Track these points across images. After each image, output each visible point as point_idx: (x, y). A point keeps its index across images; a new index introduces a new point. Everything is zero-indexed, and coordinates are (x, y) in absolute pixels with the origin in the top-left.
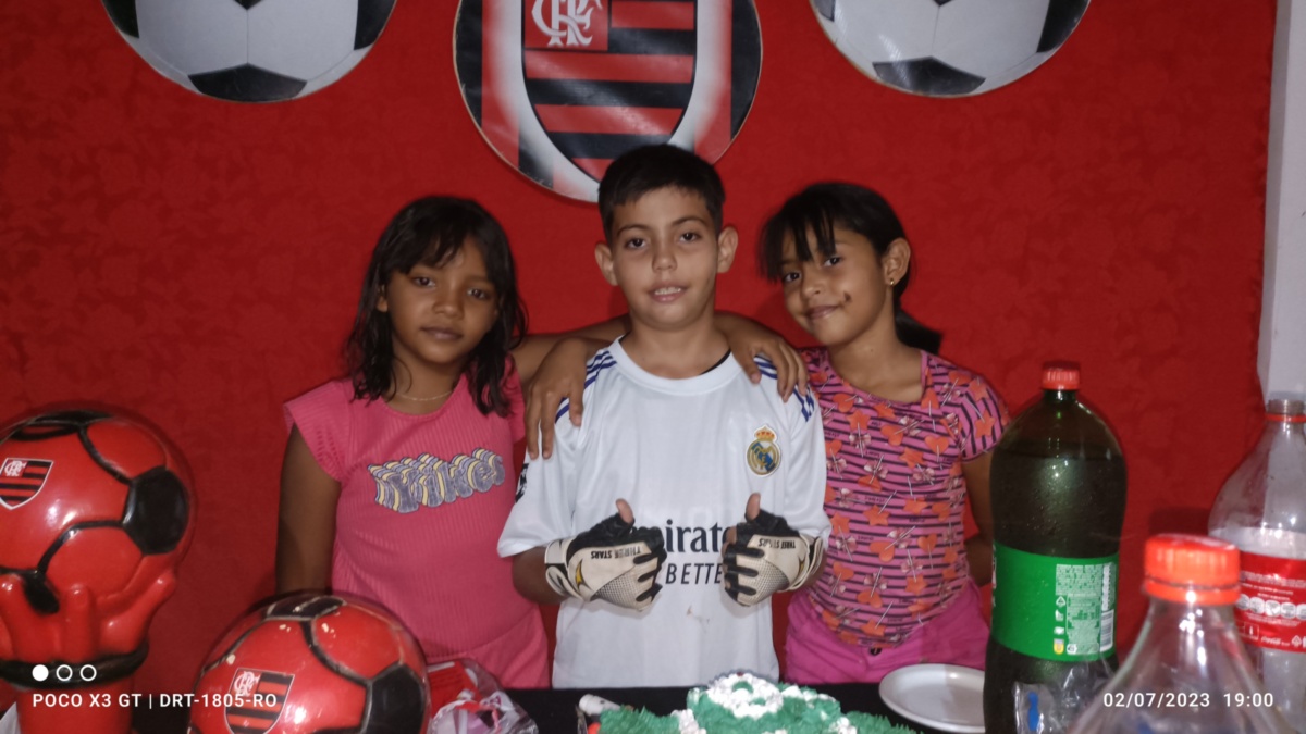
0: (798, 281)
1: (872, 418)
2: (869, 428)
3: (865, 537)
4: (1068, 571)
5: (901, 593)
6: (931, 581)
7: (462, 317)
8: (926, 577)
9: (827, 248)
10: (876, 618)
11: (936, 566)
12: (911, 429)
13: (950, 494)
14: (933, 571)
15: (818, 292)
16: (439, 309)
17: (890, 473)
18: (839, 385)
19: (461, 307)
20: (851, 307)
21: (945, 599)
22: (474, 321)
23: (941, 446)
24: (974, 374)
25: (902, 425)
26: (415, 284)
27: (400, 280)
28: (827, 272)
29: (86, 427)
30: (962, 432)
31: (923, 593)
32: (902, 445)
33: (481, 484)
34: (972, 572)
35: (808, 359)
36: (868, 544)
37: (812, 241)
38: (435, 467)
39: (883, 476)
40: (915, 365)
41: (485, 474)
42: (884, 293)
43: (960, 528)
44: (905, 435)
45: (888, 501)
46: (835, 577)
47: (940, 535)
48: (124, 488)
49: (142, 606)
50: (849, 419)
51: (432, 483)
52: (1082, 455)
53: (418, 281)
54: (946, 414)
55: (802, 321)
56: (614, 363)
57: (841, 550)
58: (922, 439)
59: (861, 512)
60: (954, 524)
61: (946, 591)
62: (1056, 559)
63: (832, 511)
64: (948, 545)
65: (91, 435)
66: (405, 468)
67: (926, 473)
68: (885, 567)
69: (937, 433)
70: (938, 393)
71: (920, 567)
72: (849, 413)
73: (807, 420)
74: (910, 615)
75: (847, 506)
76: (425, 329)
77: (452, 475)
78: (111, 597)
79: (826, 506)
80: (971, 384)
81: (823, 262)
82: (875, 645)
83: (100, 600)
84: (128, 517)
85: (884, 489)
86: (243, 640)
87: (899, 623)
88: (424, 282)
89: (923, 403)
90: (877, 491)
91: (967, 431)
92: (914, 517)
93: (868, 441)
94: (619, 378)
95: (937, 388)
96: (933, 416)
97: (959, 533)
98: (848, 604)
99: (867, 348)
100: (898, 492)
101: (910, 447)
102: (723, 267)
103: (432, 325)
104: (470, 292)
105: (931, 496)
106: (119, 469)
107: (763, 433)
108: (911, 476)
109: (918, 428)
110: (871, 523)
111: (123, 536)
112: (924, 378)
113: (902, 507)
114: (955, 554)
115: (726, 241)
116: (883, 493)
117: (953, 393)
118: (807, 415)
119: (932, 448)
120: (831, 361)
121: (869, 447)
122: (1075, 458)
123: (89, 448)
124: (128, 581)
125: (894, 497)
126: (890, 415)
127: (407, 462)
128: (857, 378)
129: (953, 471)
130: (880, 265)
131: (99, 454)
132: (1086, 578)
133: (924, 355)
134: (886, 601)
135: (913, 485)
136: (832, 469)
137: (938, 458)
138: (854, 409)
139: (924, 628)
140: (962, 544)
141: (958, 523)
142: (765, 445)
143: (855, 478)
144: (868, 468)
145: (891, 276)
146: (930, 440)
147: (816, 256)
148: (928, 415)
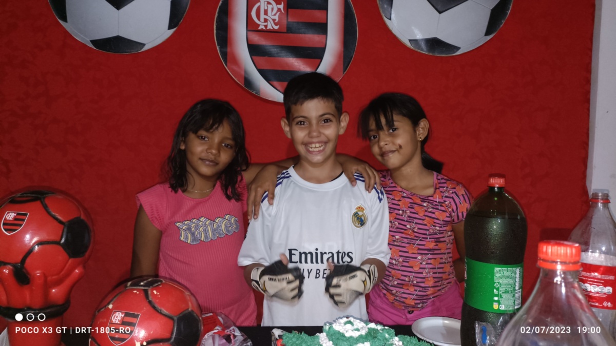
0: (377, 139)
1: (410, 203)
2: (409, 207)
3: (407, 259)
4: (500, 271)
5: (422, 285)
6: (436, 280)
7: (219, 156)
8: (434, 278)
9: (390, 125)
10: (411, 296)
11: (439, 273)
12: (429, 208)
13: (446, 239)
14: (438, 275)
15: (386, 144)
16: (209, 151)
17: (419, 229)
18: (395, 187)
19: (219, 152)
20: (402, 151)
21: (443, 288)
22: (225, 157)
23: (443, 217)
24: (458, 183)
25: (424, 206)
26: (199, 138)
27: (192, 136)
28: (391, 135)
29: (44, 198)
30: (453, 210)
31: (432, 285)
32: (425, 216)
33: (228, 231)
34: (457, 276)
35: (381, 176)
36: (408, 262)
37: (383, 121)
38: (207, 223)
39: (415, 230)
40: (431, 179)
41: (230, 227)
42: (417, 144)
43: (451, 255)
44: (426, 211)
45: (418, 242)
46: (393, 277)
47: (441, 258)
48: (62, 226)
49: (68, 282)
50: (400, 203)
51: (205, 230)
52: (506, 217)
53: (200, 137)
54: (445, 201)
55: (379, 158)
56: (290, 176)
57: (396, 265)
58: (434, 213)
59: (405, 247)
60: (448, 253)
61: (444, 284)
62: (494, 265)
63: (391, 246)
64: (445, 263)
65: (47, 201)
66: (193, 224)
67: (436, 229)
68: (415, 273)
69: (441, 210)
70: (441, 192)
71: (431, 273)
72: (399, 200)
73: (380, 202)
74: (427, 296)
75: (398, 244)
76: (201, 159)
77: (215, 227)
78: (54, 277)
79: (389, 244)
80: (457, 188)
81: (389, 130)
82: (410, 309)
83: (49, 278)
84: (63, 241)
85: (416, 236)
86: (116, 298)
87: (422, 299)
88: (202, 138)
89: (434, 196)
90: (413, 237)
91: (455, 209)
92: (429, 250)
93: (409, 214)
94: (292, 183)
95: (441, 189)
96: (439, 202)
97: (450, 258)
98: (398, 289)
99: (409, 170)
100: (423, 238)
101: (428, 216)
102: (342, 132)
103: (205, 158)
104: (224, 145)
105: (438, 240)
106: (60, 218)
107: (359, 208)
108: (428, 230)
109: (432, 208)
110: (410, 253)
111: (61, 249)
112: (435, 184)
113: (424, 245)
114: (449, 267)
115: (344, 119)
116: (415, 238)
117: (448, 192)
118: (380, 200)
119: (439, 218)
120: (391, 176)
121: (409, 217)
122: (503, 218)
123: (45, 207)
124: (62, 270)
125: (421, 240)
126: (419, 201)
127: (194, 221)
128: (403, 184)
129: (448, 228)
130: (415, 131)
131: (50, 210)
132: (509, 274)
133: (435, 173)
134: (416, 288)
135: (429, 235)
136: (392, 227)
137: (441, 222)
138: (402, 198)
139: (433, 301)
140: (452, 263)
141: (450, 253)
142: (360, 213)
143: (402, 231)
144: (408, 226)
145: (420, 136)
146: (437, 214)
147: (385, 128)
148: (436, 202)
